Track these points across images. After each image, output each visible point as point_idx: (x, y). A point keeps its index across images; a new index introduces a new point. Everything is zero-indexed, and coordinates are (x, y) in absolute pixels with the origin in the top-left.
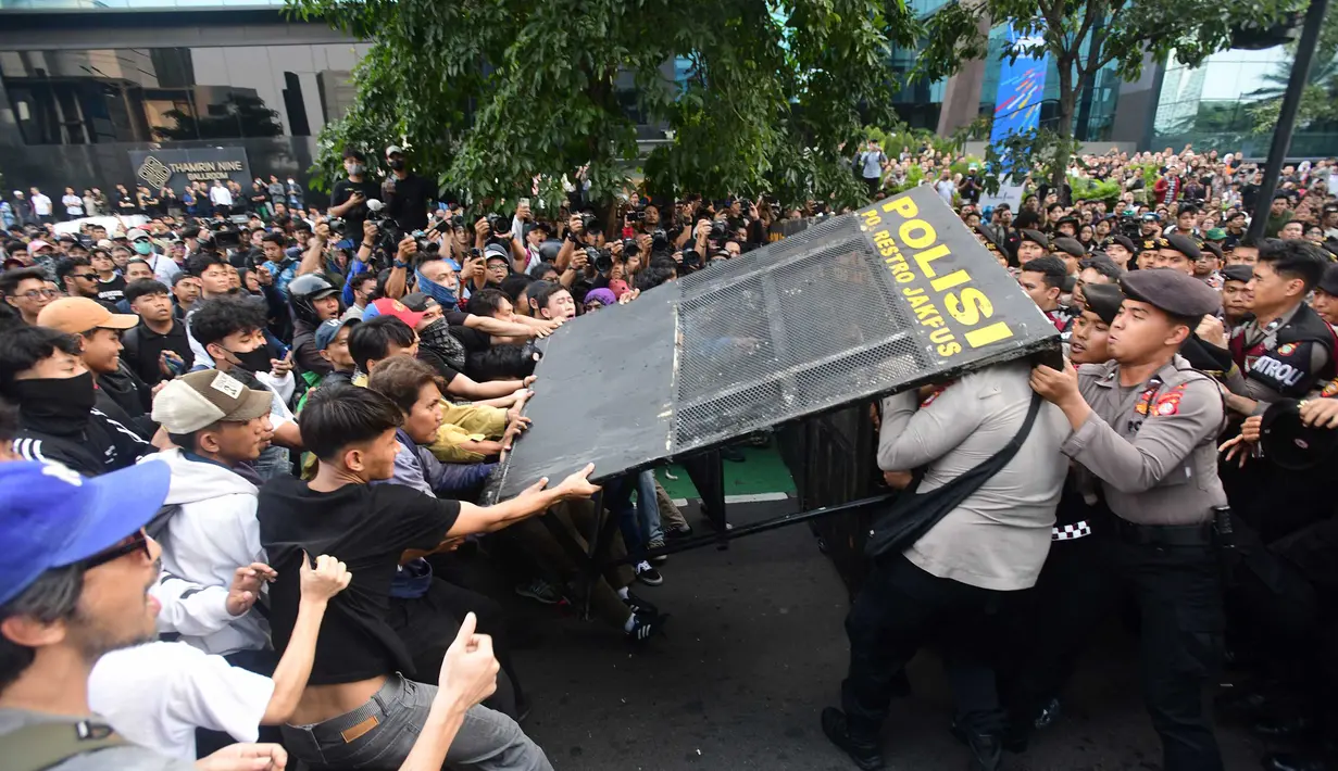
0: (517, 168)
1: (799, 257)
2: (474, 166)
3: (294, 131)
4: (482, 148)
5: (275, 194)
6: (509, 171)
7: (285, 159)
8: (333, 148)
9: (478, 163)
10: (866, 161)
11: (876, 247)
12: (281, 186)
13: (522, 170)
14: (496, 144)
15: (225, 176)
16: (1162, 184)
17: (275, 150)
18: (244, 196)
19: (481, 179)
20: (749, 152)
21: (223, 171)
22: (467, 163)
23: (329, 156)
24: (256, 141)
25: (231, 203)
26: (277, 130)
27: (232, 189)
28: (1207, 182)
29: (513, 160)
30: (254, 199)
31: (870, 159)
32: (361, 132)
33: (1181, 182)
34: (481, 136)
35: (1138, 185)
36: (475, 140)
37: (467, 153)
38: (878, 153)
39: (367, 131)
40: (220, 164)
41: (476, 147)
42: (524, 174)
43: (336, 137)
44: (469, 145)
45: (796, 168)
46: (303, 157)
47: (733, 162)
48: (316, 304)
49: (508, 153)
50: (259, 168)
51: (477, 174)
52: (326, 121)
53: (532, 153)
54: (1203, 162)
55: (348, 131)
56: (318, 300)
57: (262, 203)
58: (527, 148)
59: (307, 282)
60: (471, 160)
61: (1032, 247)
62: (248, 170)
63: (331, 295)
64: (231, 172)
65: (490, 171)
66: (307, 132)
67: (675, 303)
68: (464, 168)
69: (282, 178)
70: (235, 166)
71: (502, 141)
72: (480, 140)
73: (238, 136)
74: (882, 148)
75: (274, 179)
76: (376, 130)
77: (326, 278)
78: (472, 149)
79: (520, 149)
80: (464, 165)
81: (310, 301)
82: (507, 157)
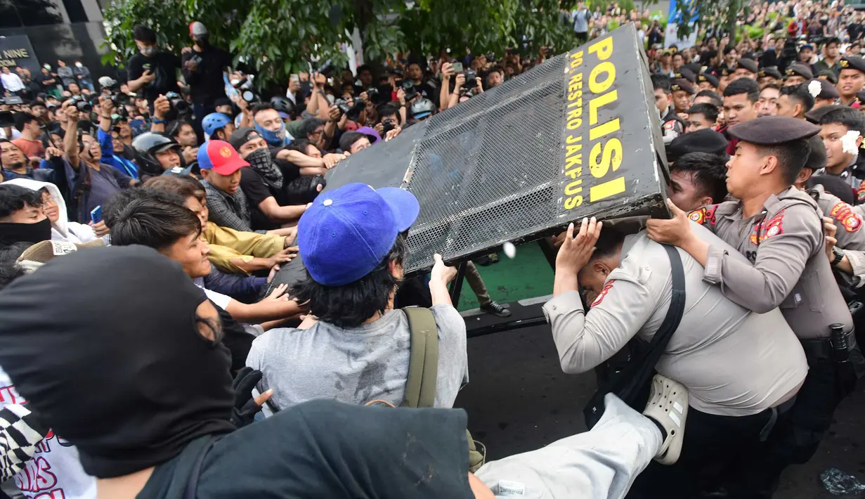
0: (302, 33)
1: (513, 99)
2: (262, 32)
3: (72, 19)
4: (267, 17)
5: (65, 77)
6: (295, 36)
7: (68, 46)
8: (120, 25)
9: (264, 29)
10: (576, 18)
11: (567, 90)
12: (69, 70)
13: (308, 35)
14: (280, 12)
15: (13, 63)
16: (793, 26)
17: (57, 38)
18: (35, 81)
19: (268, 45)
20: (498, 11)
21: (10, 59)
22: (254, 30)
23: (118, 33)
24: (37, 29)
25: (23, 87)
26: (57, 20)
27: (22, 75)
28: (824, 23)
29: (299, 26)
30: (45, 83)
31: (579, 17)
32: (146, 10)
33: (806, 25)
34: (263, 6)
35: (778, 27)
36: (258, 9)
37: (253, 22)
38: (585, 11)
39: (151, 8)
40: (5, 53)
41: (261, 15)
42: (309, 38)
43: (122, 15)
44: (253, 15)
45: (532, 24)
46: (85, 42)
47: (486, 19)
48: (158, 157)
49: (293, 19)
50: (44, 52)
51: (263, 40)
52: (101, 8)
53: (316, 18)
54: (818, 8)
55: (133, 10)
56: (162, 154)
57: (54, 86)
58: (310, 13)
59: (148, 140)
60: (258, 28)
61: (745, 73)
62: (34, 57)
63: (172, 148)
64: (17, 59)
65: (276, 38)
66: (84, 18)
67: (417, 142)
68: (252, 36)
69: (70, 62)
70: (21, 53)
71: (286, 8)
72: (263, 10)
73: (19, 25)
74: (588, 7)
75: (61, 64)
76: (159, 8)
77: (165, 134)
78: (257, 19)
79: (303, 15)
80: (251, 32)
81: (153, 154)
82: (293, 24)
